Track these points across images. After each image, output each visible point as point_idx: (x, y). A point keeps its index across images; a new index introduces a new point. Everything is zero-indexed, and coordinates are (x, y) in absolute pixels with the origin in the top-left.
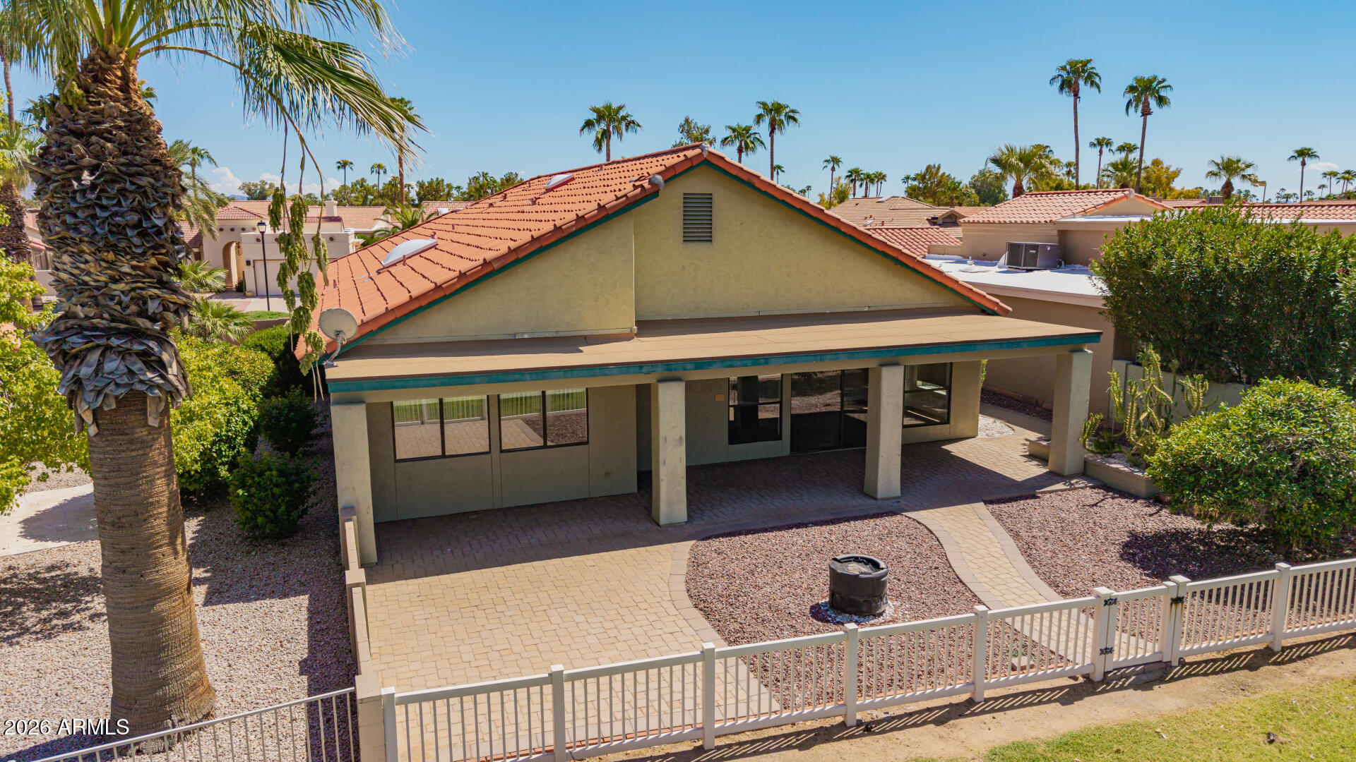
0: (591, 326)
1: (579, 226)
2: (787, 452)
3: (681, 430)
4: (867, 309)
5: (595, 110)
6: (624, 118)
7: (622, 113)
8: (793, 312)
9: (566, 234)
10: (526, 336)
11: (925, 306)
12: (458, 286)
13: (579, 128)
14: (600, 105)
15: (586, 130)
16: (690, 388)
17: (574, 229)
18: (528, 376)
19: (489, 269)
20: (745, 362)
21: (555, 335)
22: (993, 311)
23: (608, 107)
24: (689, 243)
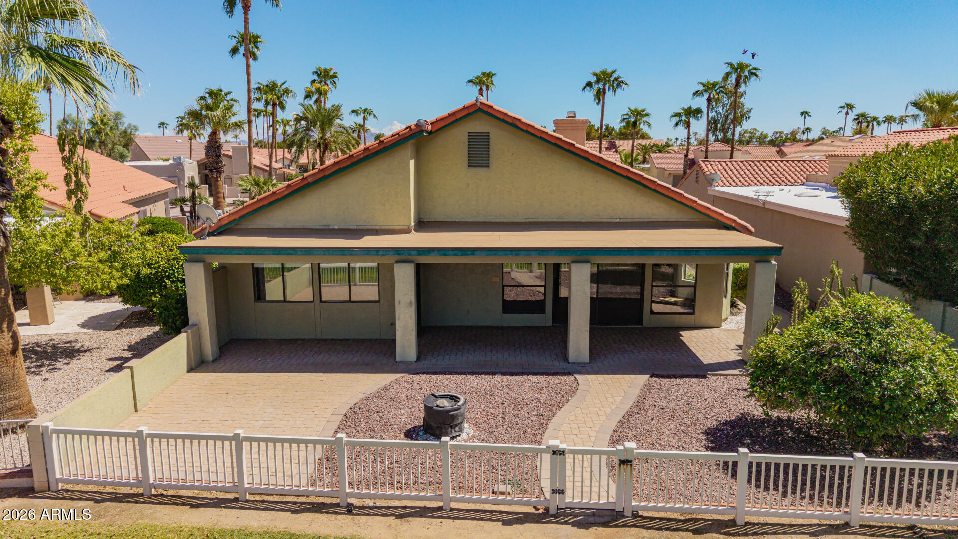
0: (380, 222)
1: (366, 155)
2: (550, 324)
3: (411, 297)
4: (618, 220)
5: (595, 74)
6: (616, 79)
7: (615, 76)
8: (555, 220)
9: (355, 160)
10: (336, 227)
11: (670, 220)
12: (286, 193)
13: (582, 88)
14: (598, 71)
15: (588, 88)
16: (419, 267)
17: (362, 156)
18: (299, 252)
19: (306, 182)
20: (456, 252)
21: (355, 227)
22: (731, 226)
23: (604, 73)
24: (471, 168)
